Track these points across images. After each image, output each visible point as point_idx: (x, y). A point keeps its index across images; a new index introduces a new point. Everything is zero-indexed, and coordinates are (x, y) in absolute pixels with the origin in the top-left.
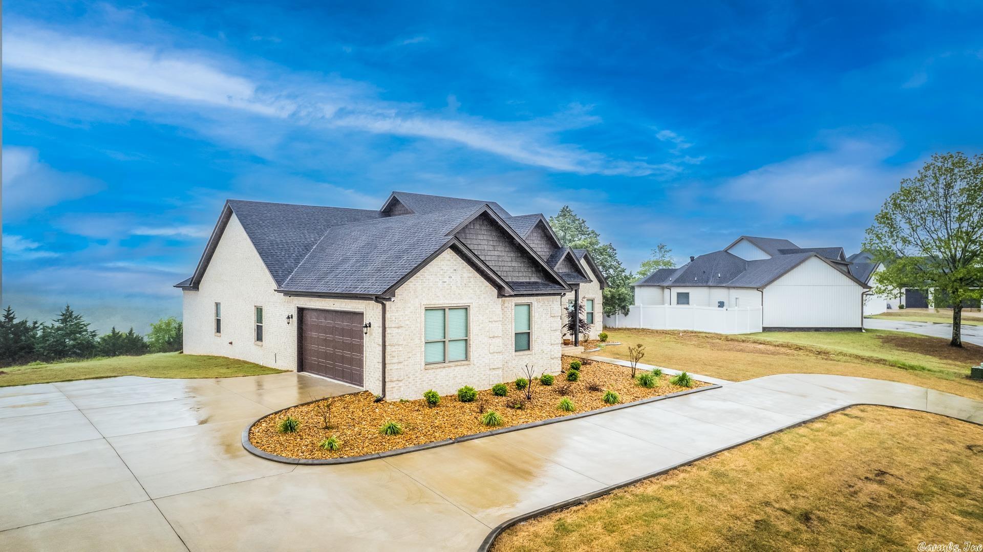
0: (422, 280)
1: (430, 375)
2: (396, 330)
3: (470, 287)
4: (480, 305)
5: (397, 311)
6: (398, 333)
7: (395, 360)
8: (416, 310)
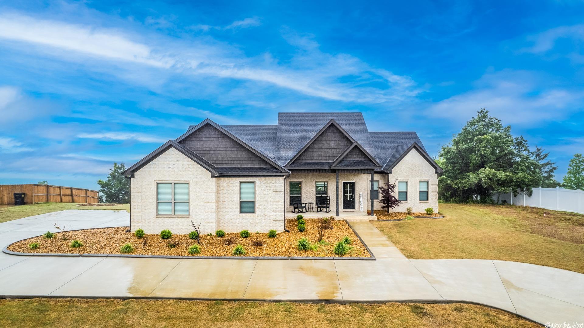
0: (154, 166)
1: (160, 221)
2: (137, 194)
3: (189, 170)
4: (197, 182)
5: (137, 183)
6: (138, 196)
7: (136, 210)
8: (150, 183)
